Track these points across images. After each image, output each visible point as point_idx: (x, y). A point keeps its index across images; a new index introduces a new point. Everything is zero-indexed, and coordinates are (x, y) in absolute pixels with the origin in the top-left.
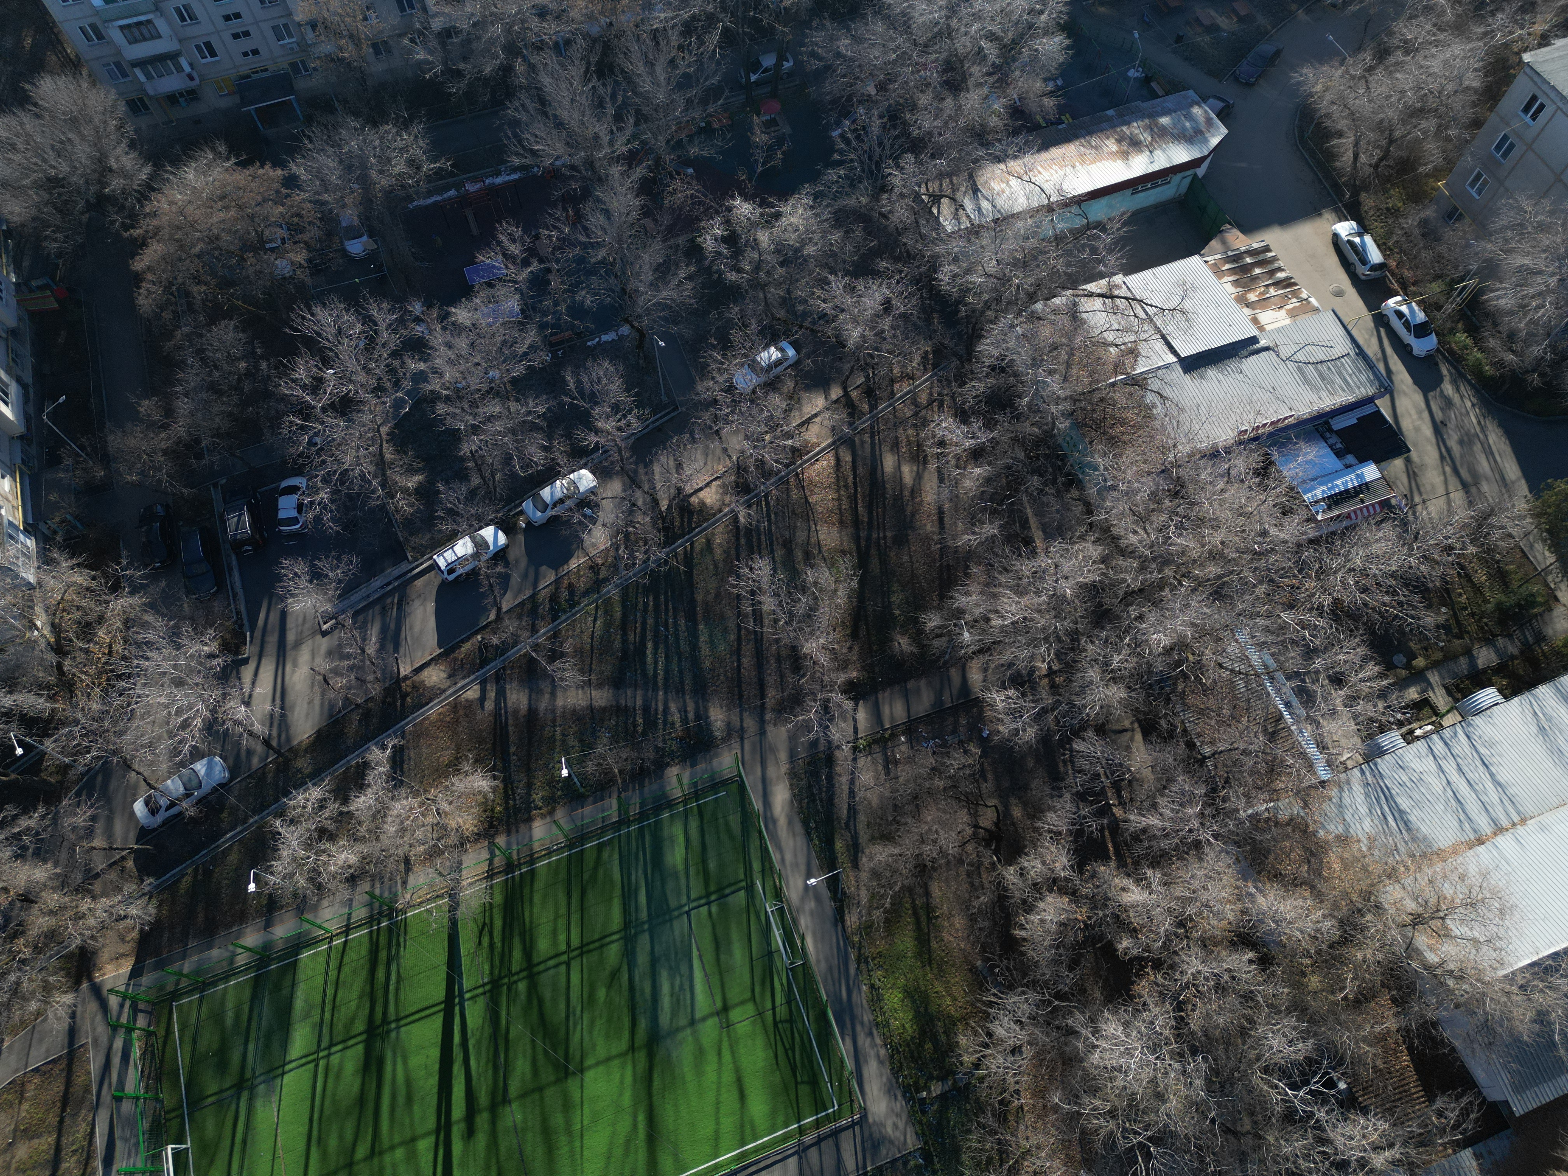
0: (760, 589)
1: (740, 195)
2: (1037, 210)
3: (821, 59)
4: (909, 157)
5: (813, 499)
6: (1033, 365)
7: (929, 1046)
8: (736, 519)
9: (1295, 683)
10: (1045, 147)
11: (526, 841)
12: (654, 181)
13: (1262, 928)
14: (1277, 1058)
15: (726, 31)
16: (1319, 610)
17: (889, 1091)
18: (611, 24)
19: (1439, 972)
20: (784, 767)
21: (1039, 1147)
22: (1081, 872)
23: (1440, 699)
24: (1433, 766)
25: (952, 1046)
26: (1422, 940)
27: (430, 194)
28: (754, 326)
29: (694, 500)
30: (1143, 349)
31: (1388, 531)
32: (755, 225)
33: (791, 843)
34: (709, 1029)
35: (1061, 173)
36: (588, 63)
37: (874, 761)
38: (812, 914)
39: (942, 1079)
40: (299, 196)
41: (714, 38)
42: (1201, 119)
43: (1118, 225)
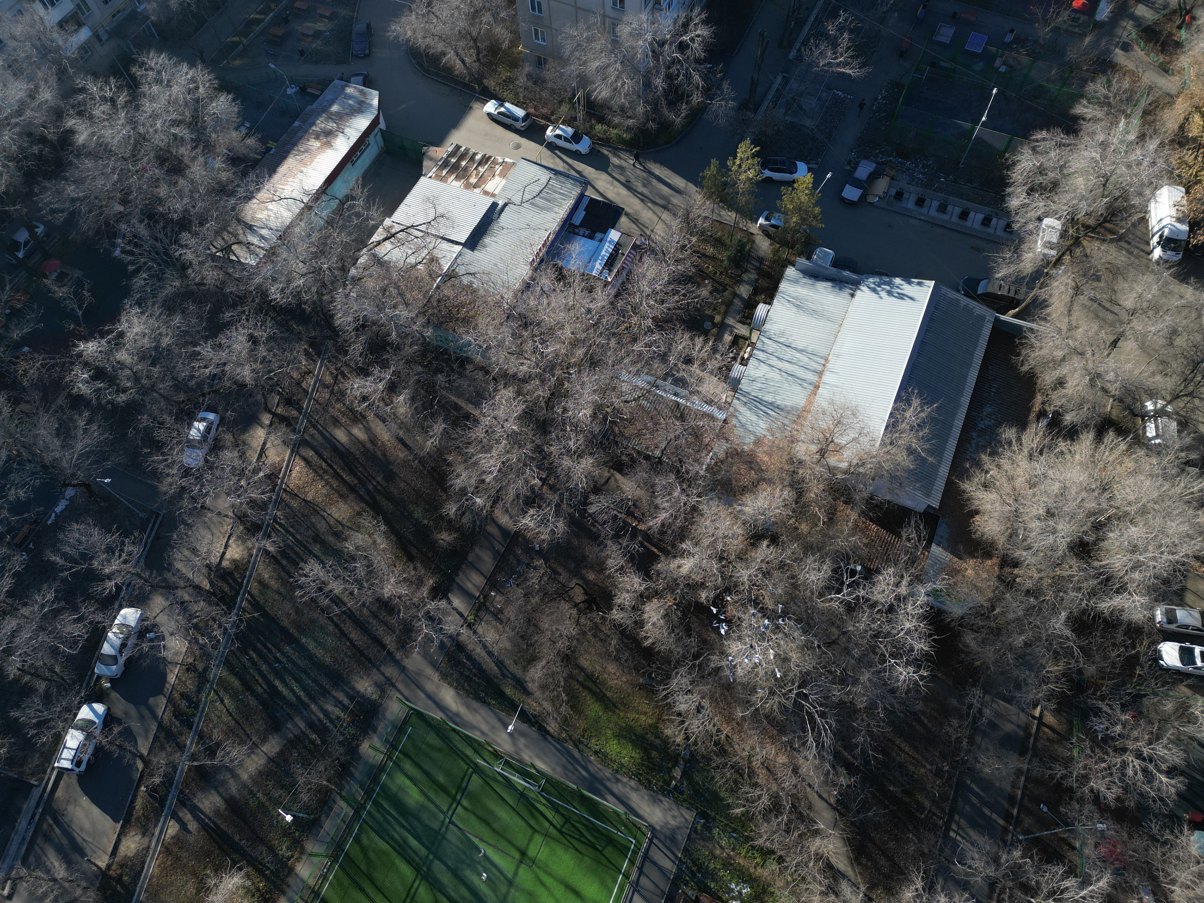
0: (323, 582)
1: (79, 340)
2: (301, 213)
3: (62, 211)
4: (185, 235)
5: (310, 497)
6: (380, 310)
7: (654, 754)
8: (267, 552)
9: (670, 380)
10: (272, 170)
11: (301, 885)
13: (760, 523)
14: (821, 584)
16: (650, 331)
17: (655, 801)
19: (852, 470)
20: (435, 677)
21: (753, 748)
22: (651, 578)
23: (742, 330)
24: (767, 368)
25: (666, 741)
26: (832, 461)
28: (169, 420)
29: (225, 564)
30: (437, 253)
31: (648, 261)
32: (109, 353)
33: (479, 718)
34: (525, 876)
35: (297, 180)
37: (488, 623)
38: (527, 746)
39: (676, 764)
42: (357, 94)
43: (360, 190)
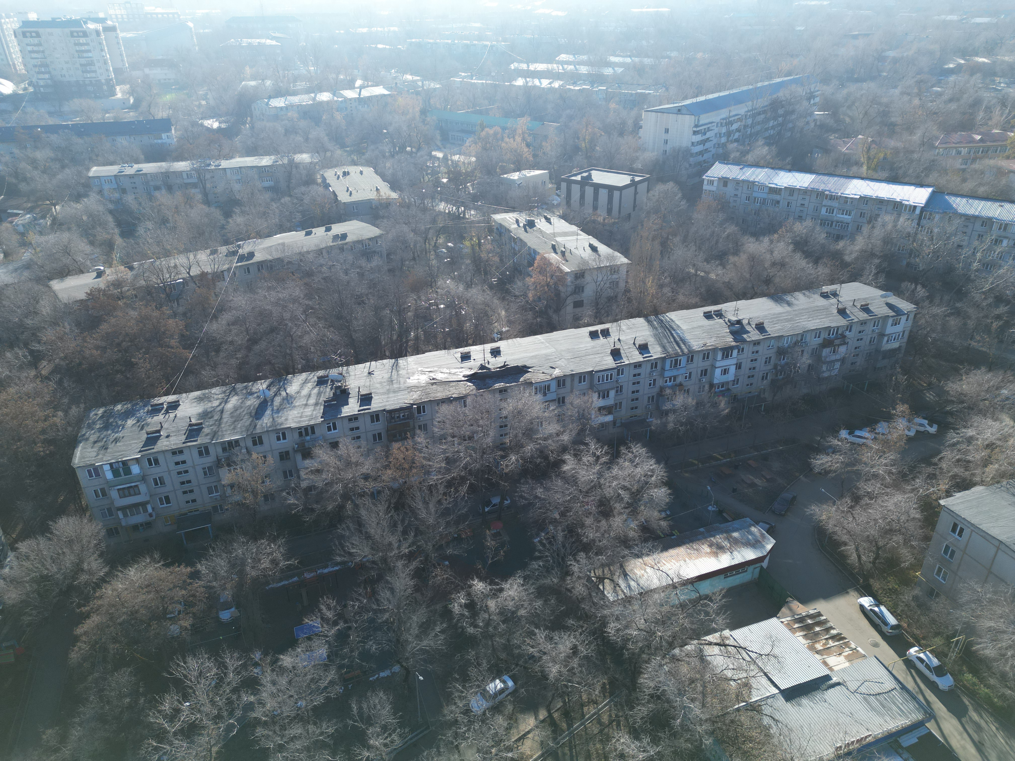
1: (477, 577)
2: (666, 587)
3: (526, 499)
4: (582, 555)
6: (680, 694)
10: (666, 548)
12: (423, 570)
15: (471, 485)
18: (405, 482)
27: (281, 580)
28: (485, 665)
30: (753, 681)
32: (486, 596)
35: (678, 564)
36: (390, 503)
40: (198, 584)
41: (464, 489)
42: (758, 534)
43: (719, 598)
